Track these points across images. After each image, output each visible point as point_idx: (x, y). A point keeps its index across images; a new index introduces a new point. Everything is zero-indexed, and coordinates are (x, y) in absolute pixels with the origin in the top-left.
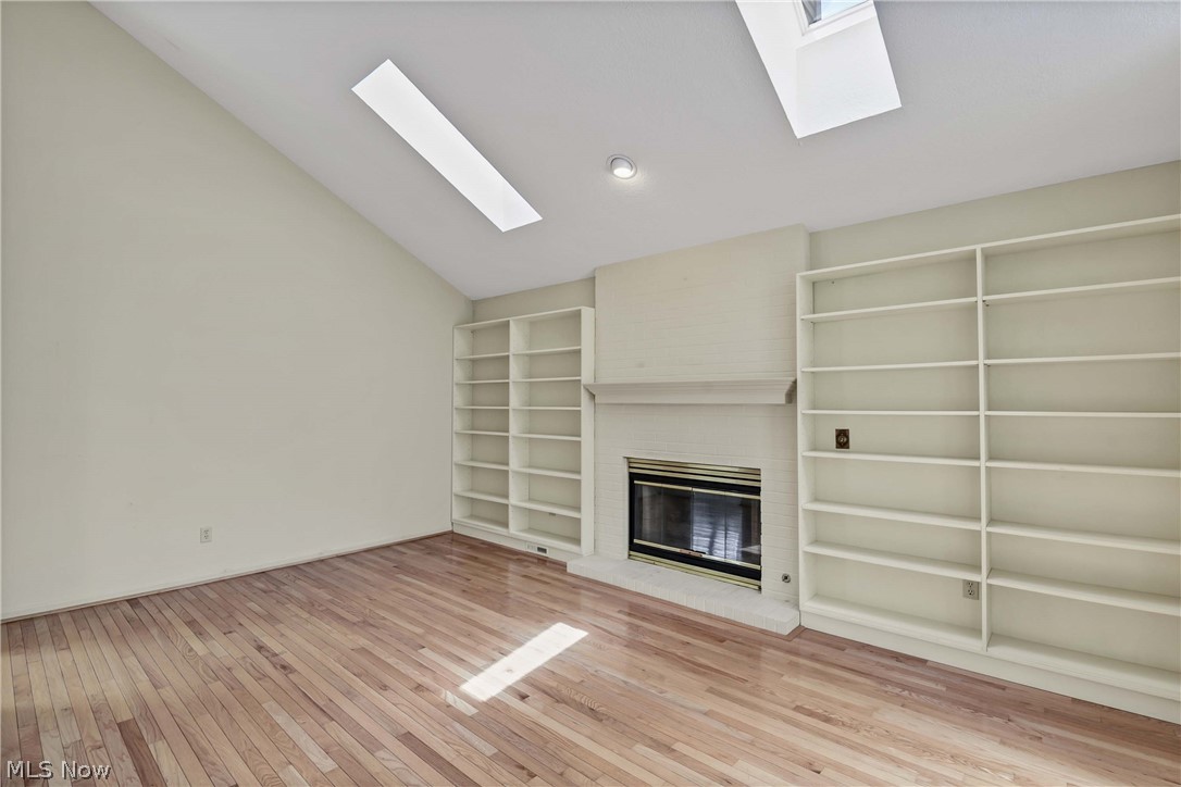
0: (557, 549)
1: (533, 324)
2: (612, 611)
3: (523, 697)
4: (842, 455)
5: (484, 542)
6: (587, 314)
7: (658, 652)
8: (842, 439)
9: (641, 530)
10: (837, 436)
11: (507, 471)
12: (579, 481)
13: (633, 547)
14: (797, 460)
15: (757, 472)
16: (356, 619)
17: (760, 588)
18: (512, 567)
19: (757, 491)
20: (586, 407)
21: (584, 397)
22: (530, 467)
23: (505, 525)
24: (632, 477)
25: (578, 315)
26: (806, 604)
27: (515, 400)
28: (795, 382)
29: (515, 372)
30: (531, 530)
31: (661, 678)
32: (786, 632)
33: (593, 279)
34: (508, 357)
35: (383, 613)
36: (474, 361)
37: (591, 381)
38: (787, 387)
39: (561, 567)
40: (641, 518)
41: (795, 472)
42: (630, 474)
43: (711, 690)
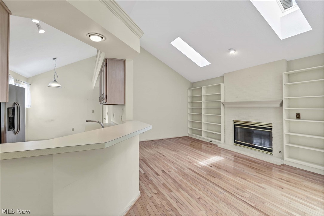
0: (215, 141)
1: (207, 88)
2: (230, 155)
3: (211, 167)
4: (298, 120)
5: (196, 139)
6: (222, 85)
7: (242, 164)
8: (298, 116)
9: (237, 138)
10: (297, 115)
11: (202, 123)
12: (220, 125)
13: (235, 142)
14: (283, 121)
15: (271, 124)
16: (173, 150)
17: (272, 154)
18: (203, 144)
19: (271, 129)
20: (222, 107)
21: (222, 105)
22: (207, 122)
23: (202, 136)
24: (235, 125)
25: (220, 85)
26: (286, 158)
27: (203, 106)
28: (283, 101)
29: (203, 99)
30: (207, 137)
31: (243, 168)
32: (279, 164)
33: (224, 76)
34: (201, 96)
35: (178, 149)
36: (192, 97)
37: (223, 101)
38: (280, 102)
39: (216, 146)
40: (237, 135)
41: (283, 124)
42: (234, 124)
43: (256, 172)
